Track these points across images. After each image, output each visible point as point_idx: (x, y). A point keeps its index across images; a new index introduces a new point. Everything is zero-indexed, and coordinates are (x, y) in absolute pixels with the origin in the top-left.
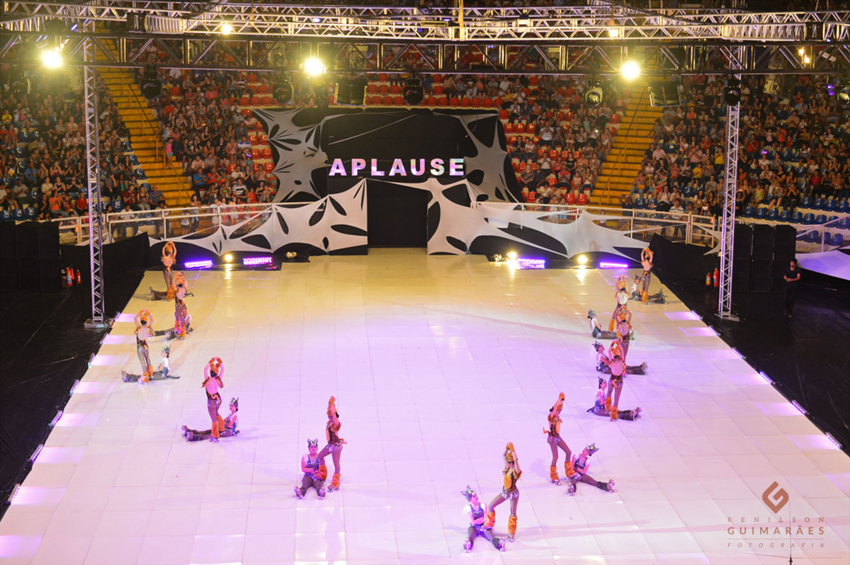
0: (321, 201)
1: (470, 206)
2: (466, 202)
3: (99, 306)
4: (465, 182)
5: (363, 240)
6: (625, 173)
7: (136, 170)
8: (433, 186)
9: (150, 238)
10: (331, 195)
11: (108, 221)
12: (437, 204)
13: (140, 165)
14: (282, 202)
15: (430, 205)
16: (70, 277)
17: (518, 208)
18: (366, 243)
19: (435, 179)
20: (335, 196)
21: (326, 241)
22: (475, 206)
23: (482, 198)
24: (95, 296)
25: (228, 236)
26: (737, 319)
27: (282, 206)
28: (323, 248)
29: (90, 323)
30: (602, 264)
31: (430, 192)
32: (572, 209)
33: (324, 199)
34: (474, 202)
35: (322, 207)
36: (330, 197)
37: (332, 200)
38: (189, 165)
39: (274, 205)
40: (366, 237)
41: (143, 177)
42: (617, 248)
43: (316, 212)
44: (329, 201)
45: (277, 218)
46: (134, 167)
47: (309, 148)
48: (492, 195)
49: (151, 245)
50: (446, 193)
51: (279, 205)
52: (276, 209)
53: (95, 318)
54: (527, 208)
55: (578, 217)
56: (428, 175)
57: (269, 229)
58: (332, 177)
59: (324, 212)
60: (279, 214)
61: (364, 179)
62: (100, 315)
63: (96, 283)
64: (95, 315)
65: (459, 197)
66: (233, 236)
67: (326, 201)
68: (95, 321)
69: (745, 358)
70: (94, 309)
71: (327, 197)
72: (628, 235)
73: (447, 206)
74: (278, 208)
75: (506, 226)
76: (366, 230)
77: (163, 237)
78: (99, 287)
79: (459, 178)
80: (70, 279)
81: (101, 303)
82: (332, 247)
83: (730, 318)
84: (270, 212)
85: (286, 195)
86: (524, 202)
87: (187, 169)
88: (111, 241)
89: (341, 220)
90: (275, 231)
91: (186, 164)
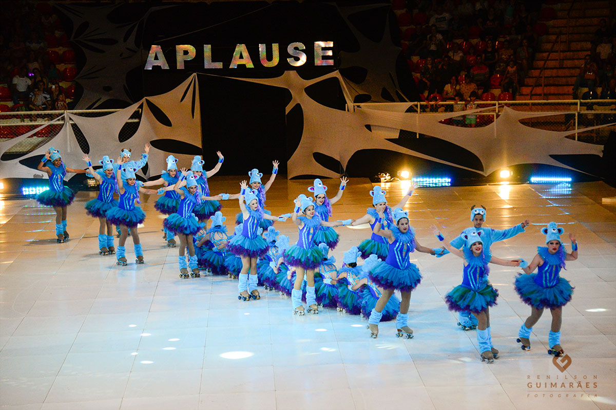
0: (134, 107)
1: (344, 110)
2: (340, 105)
4: (336, 74)
8: (292, 82)
10: (149, 98)
12: (298, 108)
15: (288, 109)
17: (411, 110)
19: (295, 72)
20: (154, 99)
22: (351, 109)
23: (361, 98)
27: (79, 114)
30: (534, 179)
31: (288, 89)
32: (488, 106)
33: (139, 103)
34: (350, 104)
35: (137, 115)
36: (148, 101)
37: (150, 105)
42: (554, 157)
43: (127, 124)
44: (145, 106)
45: (73, 133)
47: (128, 49)
50: (310, 91)
51: (75, 114)
52: (70, 119)
54: (424, 109)
55: (498, 116)
56: (284, 66)
58: (148, 71)
59: (138, 124)
60: (75, 126)
61: (194, 74)
65: (329, 96)
66: (7, 157)
67: (141, 106)
71: (144, 100)
72: (572, 137)
73: (312, 110)
74: (74, 117)
75: (396, 135)
79: (328, 69)
82: (153, 171)
84: (62, 122)
86: (419, 102)
89: (165, 133)
90: (69, 150)
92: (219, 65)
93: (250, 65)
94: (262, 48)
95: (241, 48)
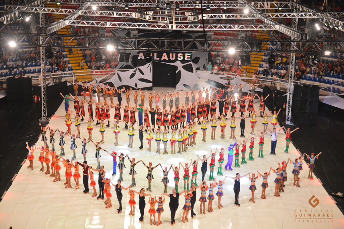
1: (193, 72)
2: (191, 71)
3: (45, 113)
4: (191, 63)
5: (151, 85)
6: (256, 59)
7: (64, 54)
8: (178, 64)
9: (68, 83)
11: (51, 76)
12: (180, 71)
13: (66, 52)
14: (119, 69)
15: (177, 71)
16: (36, 99)
17: (211, 74)
18: (152, 86)
19: (179, 61)
20: (140, 67)
21: (136, 85)
22: (195, 72)
23: (198, 69)
24: (43, 109)
25: (98, 82)
26: (293, 125)
27: (119, 71)
28: (135, 87)
29: (41, 119)
31: (177, 66)
32: (233, 74)
33: (136, 68)
34: (194, 70)
35: (135, 71)
36: (138, 68)
37: (139, 69)
38: (85, 52)
39: (116, 70)
40: (152, 84)
41: (67, 57)
43: (132, 73)
45: (117, 76)
46: (63, 53)
48: (202, 68)
49: (68, 86)
50: (183, 67)
52: (117, 72)
53: (43, 118)
55: (235, 78)
56: (176, 60)
57: (114, 80)
58: (139, 60)
59: (135, 73)
60: (118, 74)
61: (151, 61)
62: (45, 117)
63: (44, 104)
64: (43, 117)
65: (189, 68)
66: (100, 82)
67: (136, 69)
68: (43, 119)
69: (293, 142)
70: (43, 114)
71: (137, 68)
73: (184, 72)
74: (118, 71)
75: (207, 81)
76: (152, 81)
77: (73, 82)
78: (45, 106)
79: (189, 61)
80: (36, 100)
81: (46, 112)
82: (138, 87)
83: (290, 124)
84: (114, 73)
85: (121, 66)
87: (84, 54)
88: (52, 84)
89: (142, 77)
90: (116, 81)
91: (83, 52)
92: (159, 59)
93: (167, 59)
94: (171, 55)
95: (165, 54)
